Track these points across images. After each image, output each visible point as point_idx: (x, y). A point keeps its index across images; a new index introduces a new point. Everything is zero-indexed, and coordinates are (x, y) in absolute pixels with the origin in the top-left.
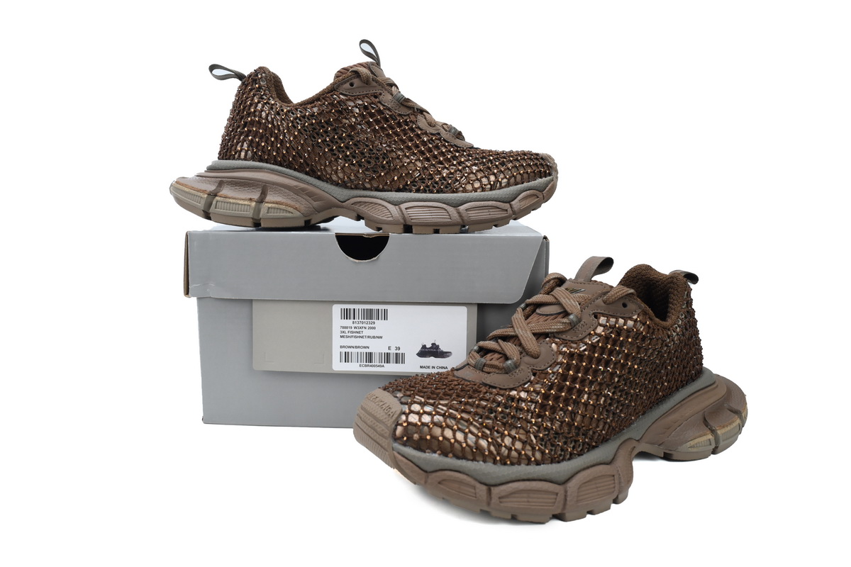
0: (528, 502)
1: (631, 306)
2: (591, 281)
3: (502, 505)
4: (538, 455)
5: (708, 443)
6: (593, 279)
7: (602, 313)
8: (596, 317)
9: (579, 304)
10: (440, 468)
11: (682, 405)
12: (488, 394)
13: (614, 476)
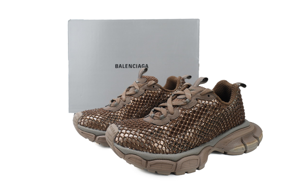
0: (161, 167)
1: (211, 96)
2: (198, 86)
3: (151, 168)
4: (167, 151)
5: (242, 149)
6: (199, 86)
7: (199, 99)
8: (197, 100)
9: (191, 95)
10: (129, 153)
11: (232, 134)
12: (152, 127)
13: (198, 160)
